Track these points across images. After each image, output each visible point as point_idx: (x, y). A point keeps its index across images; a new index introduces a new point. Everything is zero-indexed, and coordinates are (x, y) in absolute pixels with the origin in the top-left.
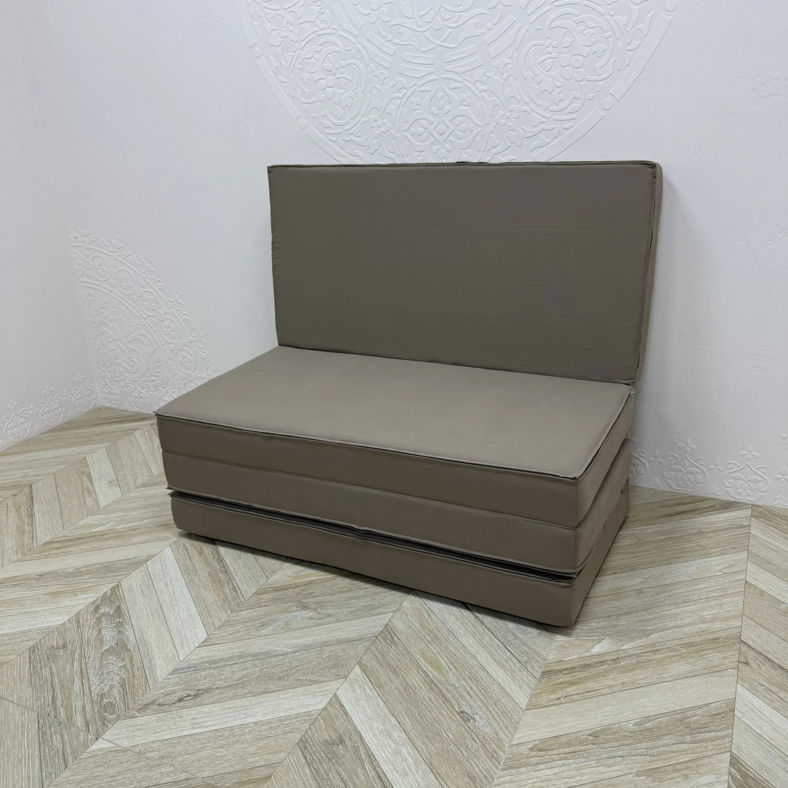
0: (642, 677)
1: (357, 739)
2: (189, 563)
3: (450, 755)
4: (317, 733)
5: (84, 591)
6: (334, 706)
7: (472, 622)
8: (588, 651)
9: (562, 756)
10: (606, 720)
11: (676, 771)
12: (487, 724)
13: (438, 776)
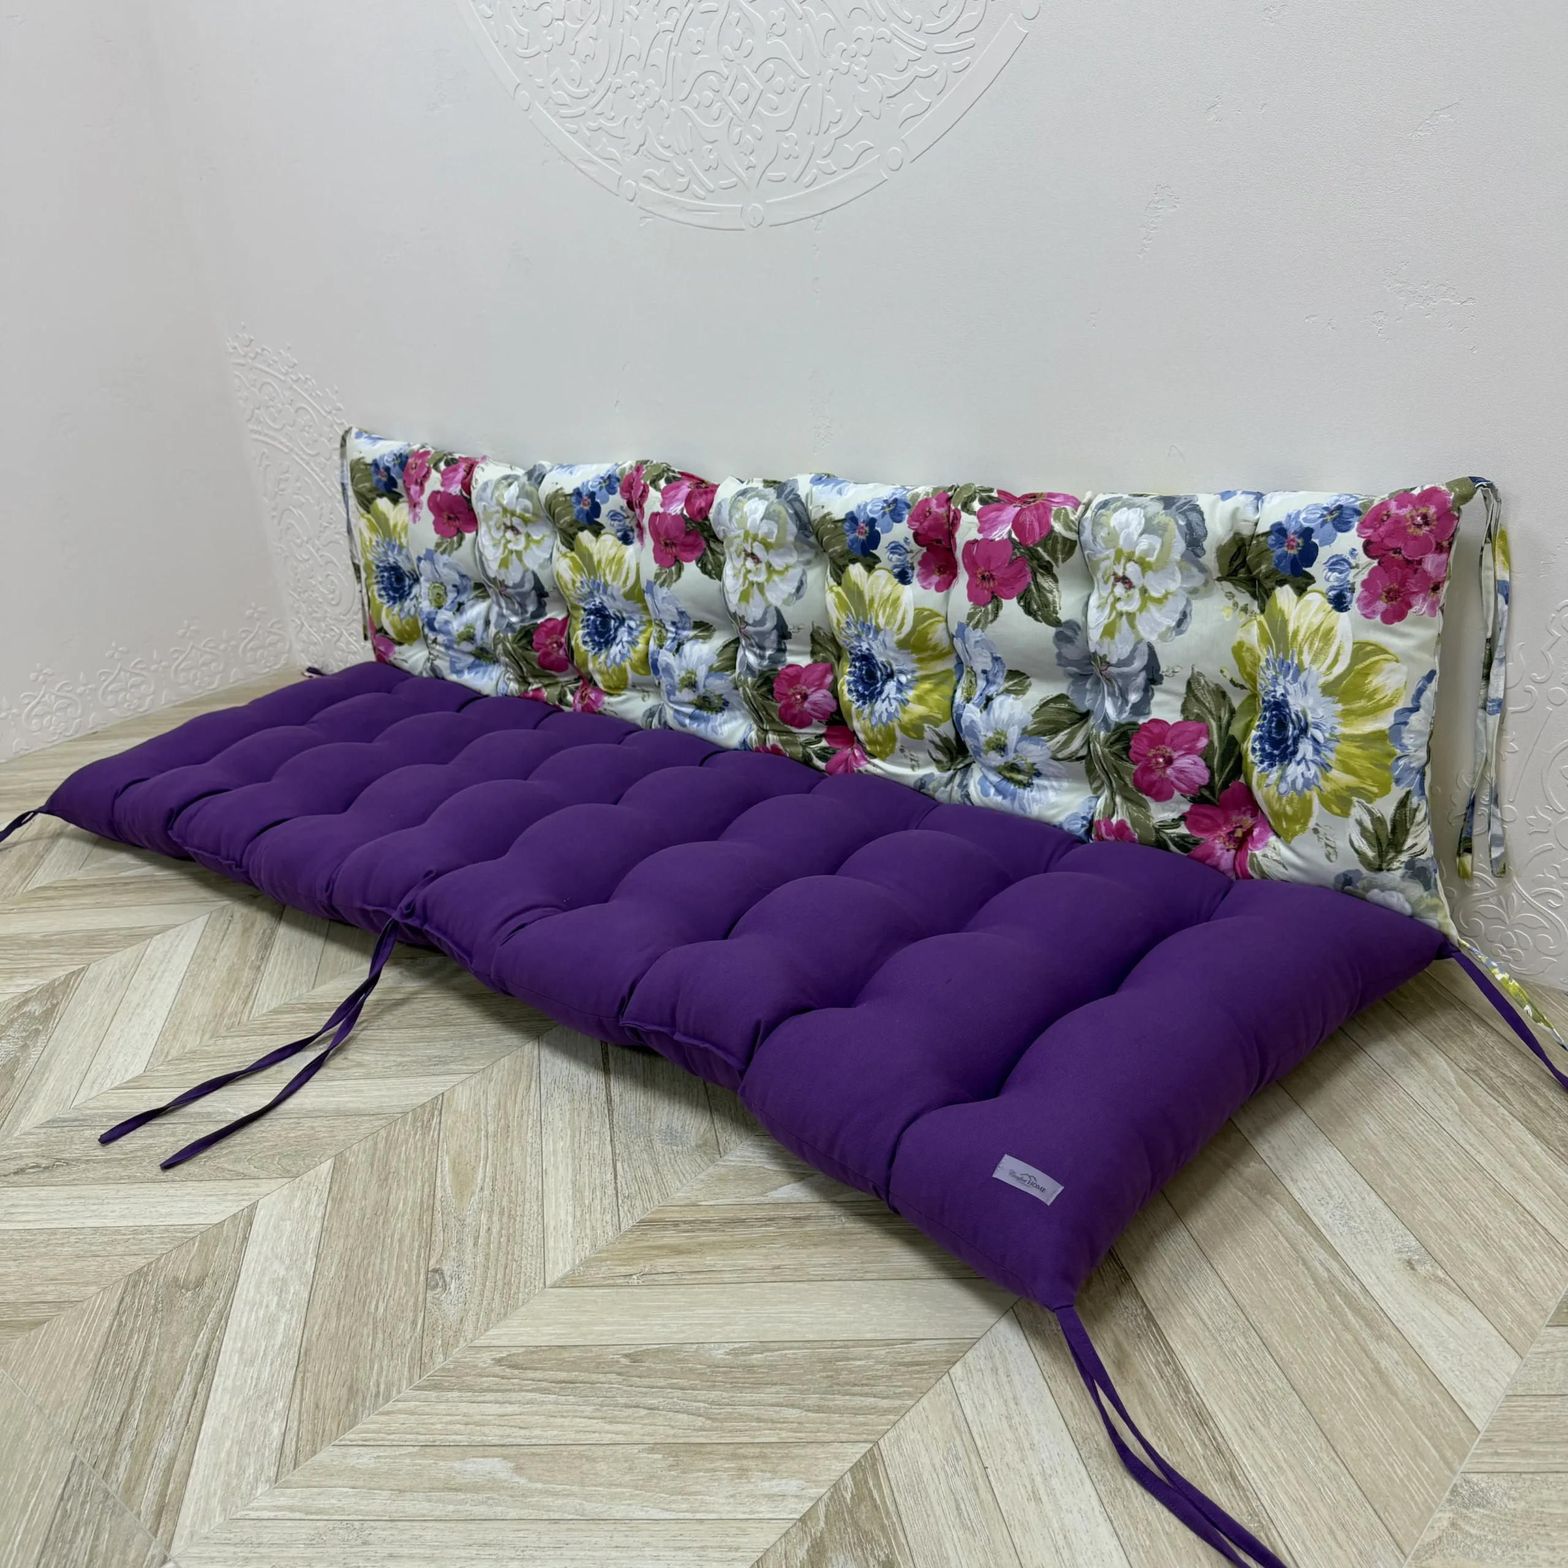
0: (823, 1261)
1: (225, 1285)
2: (216, 946)
3: (352, 1345)
4: (174, 1263)
5: (27, 972)
6: (237, 1222)
7: (594, 1109)
8: (762, 1194)
9: (544, 1384)
10: (682, 1332)
11: (734, 1457)
12: (461, 1300)
13: (300, 1376)
